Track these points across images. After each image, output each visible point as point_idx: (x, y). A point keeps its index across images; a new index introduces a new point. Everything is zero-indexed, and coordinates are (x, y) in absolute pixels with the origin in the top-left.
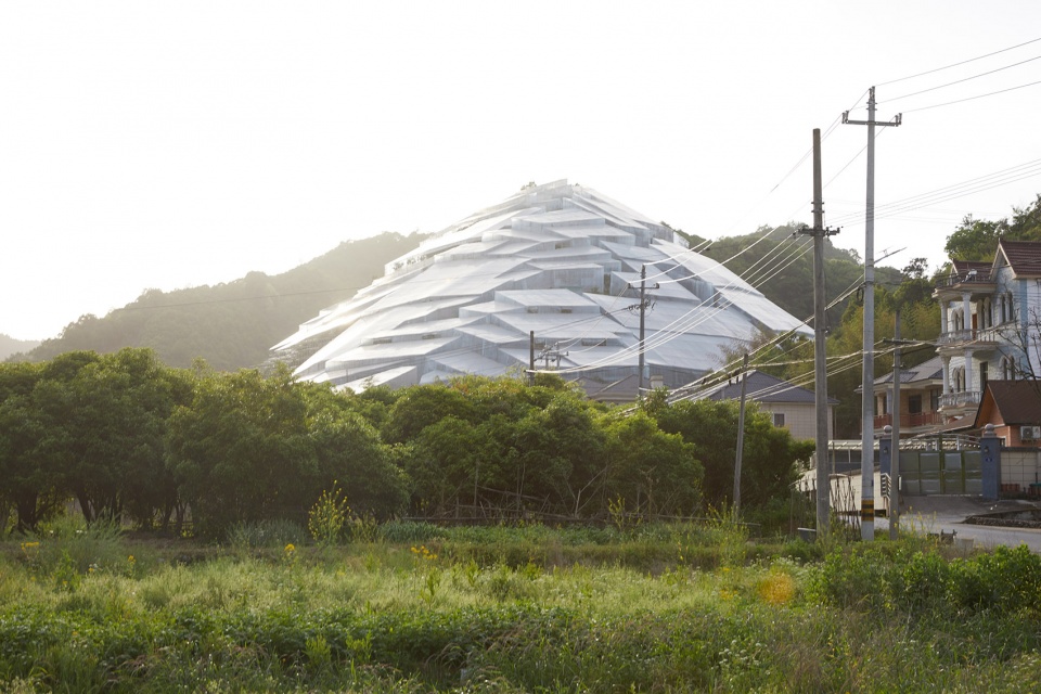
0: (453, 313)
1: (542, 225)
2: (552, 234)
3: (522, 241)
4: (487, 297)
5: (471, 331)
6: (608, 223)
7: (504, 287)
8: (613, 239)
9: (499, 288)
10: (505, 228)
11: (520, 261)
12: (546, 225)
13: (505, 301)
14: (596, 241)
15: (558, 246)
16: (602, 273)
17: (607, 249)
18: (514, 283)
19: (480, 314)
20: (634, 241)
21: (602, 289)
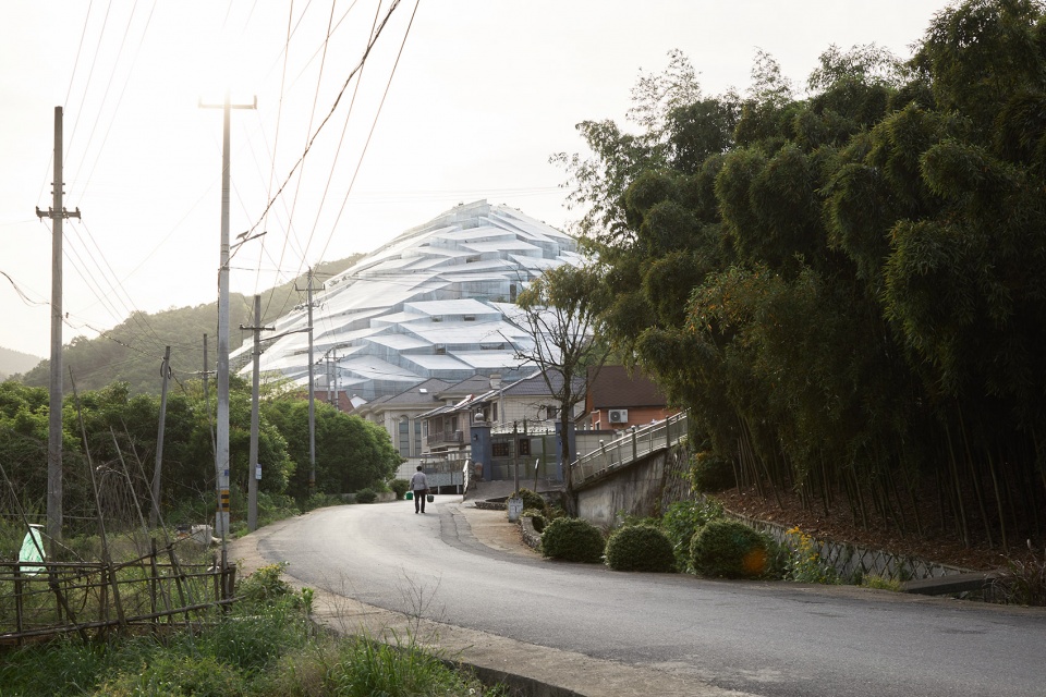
0: (366, 324)
1: (456, 242)
2: (464, 249)
3: (437, 256)
4: (398, 308)
5: (377, 340)
6: (519, 238)
7: (414, 299)
8: (522, 252)
9: (408, 300)
10: (423, 245)
11: (432, 275)
12: (461, 241)
13: (413, 311)
14: (505, 255)
15: (469, 261)
16: (509, 283)
17: (515, 261)
18: (424, 295)
19: (388, 323)
20: (541, 254)
21: (508, 298)
